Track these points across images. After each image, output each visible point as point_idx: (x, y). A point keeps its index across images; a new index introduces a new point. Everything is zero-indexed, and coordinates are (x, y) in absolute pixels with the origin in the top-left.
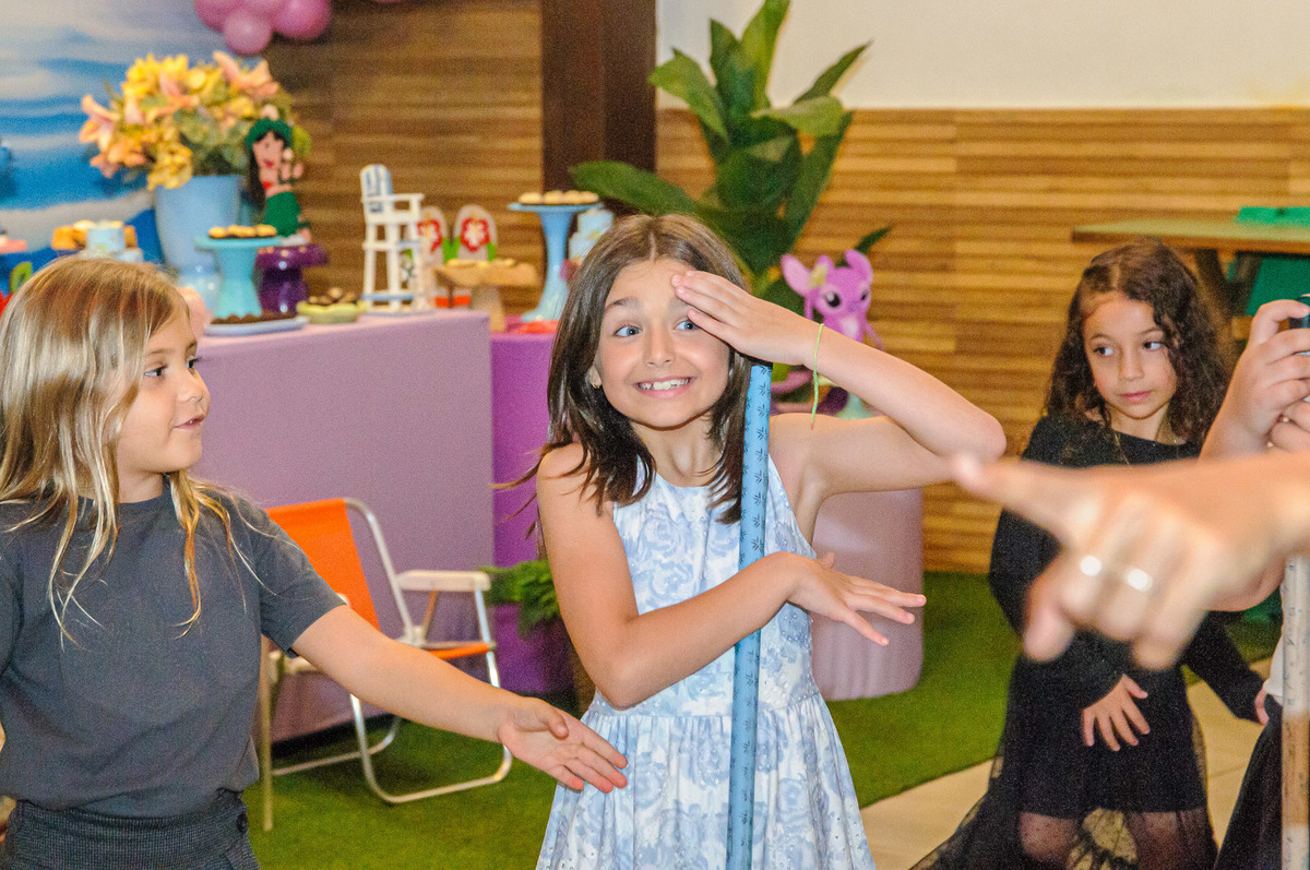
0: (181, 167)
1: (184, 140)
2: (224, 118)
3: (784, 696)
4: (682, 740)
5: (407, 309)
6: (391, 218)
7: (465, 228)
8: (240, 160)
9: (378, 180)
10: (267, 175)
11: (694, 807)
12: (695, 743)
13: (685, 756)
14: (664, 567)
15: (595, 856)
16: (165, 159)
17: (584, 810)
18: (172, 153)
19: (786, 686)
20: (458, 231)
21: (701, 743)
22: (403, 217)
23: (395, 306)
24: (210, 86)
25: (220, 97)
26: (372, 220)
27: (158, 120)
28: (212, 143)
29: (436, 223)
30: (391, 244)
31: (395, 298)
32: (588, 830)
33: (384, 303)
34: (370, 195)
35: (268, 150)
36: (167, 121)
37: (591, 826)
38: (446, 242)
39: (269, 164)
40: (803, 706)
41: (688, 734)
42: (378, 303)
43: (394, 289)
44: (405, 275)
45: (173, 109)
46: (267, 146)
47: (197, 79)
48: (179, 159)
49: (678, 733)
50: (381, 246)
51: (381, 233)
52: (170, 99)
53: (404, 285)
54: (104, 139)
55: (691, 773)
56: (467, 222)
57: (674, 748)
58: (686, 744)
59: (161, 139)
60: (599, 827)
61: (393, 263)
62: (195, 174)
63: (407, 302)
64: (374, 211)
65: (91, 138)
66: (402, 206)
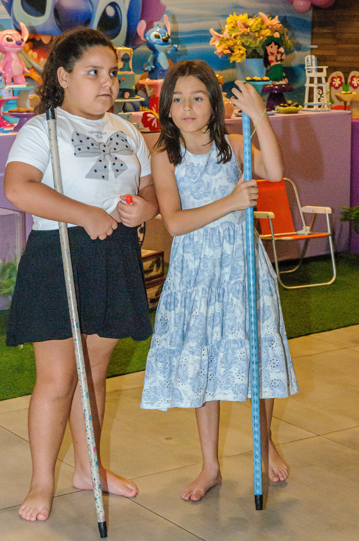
0: (242, 55)
1: (243, 45)
2: (259, 37)
3: (237, 220)
4: (207, 236)
5: (319, 109)
6: (315, 75)
7: (352, 79)
8: (262, 53)
9: (312, 61)
10: (271, 58)
11: (212, 256)
12: (211, 236)
13: (208, 241)
14: (194, 183)
15: (180, 276)
16: (237, 52)
17: (175, 261)
18: (240, 49)
19: (237, 217)
20: (349, 80)
21: (212, 236)
22: (320, 74)
23: (316, 107)
24: (255, 25)
25: (258, 29)
26: (308, 75)
27: (235, 37)
28: (253, 46)
29: (340, 77)
30: (315, 85)
31: (316, 105)
32: (177, 268)
33: (312, 107)
34: (308, 66)
35: (272, 49)
36: (239, 37)
37: (178, 267)
38: (344, 85)
39: (272, 54)
40: (243, 223)
41: (209, 234)
42: (309, 107)
43: (315, 101)
44: (319, 96)
45: (241, 33)
46: (272, 47)
47: (251, 22)
48: (241, 52)
49: (205, 233)
50: (312, 85)
51: (312, 80)
52: (240, 29)
53: (319, 100)
54: (217, 44)
55: (210, 246)
56: (353, 77)
57: (204, 238)
58: (208, 237)
59: (236, 44)
60: (181, 267)
61: (316, 91)
62: (247, 58)
63: (320, 107)
64: (309, 72)
65: (213, 44)
66: (320, 70)
